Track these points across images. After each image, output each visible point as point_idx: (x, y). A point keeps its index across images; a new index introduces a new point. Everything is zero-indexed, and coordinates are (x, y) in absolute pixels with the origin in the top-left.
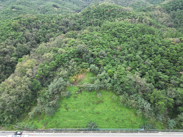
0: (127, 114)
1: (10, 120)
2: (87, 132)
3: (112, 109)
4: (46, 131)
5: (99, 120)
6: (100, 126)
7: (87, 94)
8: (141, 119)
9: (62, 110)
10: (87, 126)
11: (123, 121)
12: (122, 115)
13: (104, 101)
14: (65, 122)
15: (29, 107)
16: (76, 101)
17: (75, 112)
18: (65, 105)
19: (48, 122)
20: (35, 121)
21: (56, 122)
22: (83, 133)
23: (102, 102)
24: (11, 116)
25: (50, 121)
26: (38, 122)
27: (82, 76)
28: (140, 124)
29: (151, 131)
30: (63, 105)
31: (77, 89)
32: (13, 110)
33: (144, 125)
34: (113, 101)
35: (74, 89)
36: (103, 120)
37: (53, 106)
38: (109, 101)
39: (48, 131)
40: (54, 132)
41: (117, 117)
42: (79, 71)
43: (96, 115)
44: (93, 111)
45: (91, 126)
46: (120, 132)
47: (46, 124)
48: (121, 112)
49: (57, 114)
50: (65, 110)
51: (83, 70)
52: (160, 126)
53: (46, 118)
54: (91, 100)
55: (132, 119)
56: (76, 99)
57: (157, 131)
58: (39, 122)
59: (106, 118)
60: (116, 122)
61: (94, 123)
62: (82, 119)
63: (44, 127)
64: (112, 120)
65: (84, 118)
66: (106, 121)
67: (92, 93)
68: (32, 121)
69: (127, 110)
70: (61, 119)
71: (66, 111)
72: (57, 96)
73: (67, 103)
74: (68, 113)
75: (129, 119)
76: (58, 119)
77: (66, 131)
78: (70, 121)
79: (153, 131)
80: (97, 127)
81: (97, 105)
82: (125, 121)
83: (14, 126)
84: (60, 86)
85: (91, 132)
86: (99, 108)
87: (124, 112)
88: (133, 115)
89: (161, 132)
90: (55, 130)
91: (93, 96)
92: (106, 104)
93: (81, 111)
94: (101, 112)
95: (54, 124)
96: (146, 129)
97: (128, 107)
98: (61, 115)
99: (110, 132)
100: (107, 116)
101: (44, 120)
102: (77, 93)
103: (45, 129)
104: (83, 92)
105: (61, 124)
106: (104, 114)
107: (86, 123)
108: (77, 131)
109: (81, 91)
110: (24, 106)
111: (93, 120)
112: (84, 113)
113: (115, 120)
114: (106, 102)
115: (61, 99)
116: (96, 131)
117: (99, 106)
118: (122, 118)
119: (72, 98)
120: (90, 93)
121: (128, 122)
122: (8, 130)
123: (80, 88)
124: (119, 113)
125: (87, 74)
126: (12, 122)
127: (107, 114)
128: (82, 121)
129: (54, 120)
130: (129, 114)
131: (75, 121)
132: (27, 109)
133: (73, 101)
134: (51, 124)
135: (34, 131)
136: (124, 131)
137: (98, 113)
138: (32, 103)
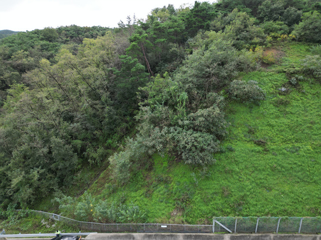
16: (289, 115)
17: (302, 153)
18: (246, 129)
20: (133, 194)
25: (201, 189)
27: (274, 52)
31: (282, 78)
40: (227, 236)
47: (183, 202)
56: (287, 110)
58: (151, 196)
70: (248, 183)
71: (260, 148)
76: (232, 180)
78: (287, 188)
90: (232, 225)
102: (283, 89)
109: (298, 83)
119: (271, 106)
123: (291, 75)
129: (215, 185)
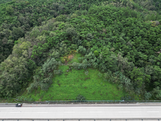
0: (110, 89)
1: (11, 95)
2: (76, 103)
3: (97, 84)
4: (42, 103)
5: (87, 93)
6: (87, 98)
7: (76, 72)
8: (122, 92)
9: (55, 85)
10: (76, 99)
11: (107, 94)
12: (106, 89)
13: (91, 77)
14: (58, 96)
15: (26, 83)
16: (67, 78)
17: (66, 87)
18: (57, 81)
19: (44, 96)
20: (32, 95)
21: (50, 95)
22: (73, 104)
23: (89, 78)
24: (11, 91)
25: (45, 95)
26: (35, 95)
27: (71, 56)
28: (121, 97)
29: (130, 102)
30: (56, 82)
31: (68, 67)
32: (13, 86)
33: (125, 97)
34: (99, 78)
35: (65, 68)
36: (90, 93)
37: (47, 82)
38: (95, 78)
39: (44, 103)
40: (49, 103)
41: (102, 91)
42: (69, 52)
43: (84, 89)
44: (82, 86)
45: (80, 98)
46: (104, 103)
47: (42, 97)
48: (106, 87)
49: (51, 89)
50: (57, 85)
51: (72, 52)
52: (138, 98)
53: (42, 92)
54: (80, 77)
55: (115, 92)
56: (67, 76)
57: (135, 102)
59: (92, 92)
60: (101, 95)
61: (83, 96)
62: (73, 93)
63: (40, 100)
64: (98, 93)
65: (74, 92)
66: (93, 94)
67: (80, 71)
68: (30, 95)
69: (110, 85)
70: (55, 93)
71: (59, 86)
72: (50, 74)
73: (59, 79)
74: (60, 88)
75: (112, 93)
76: (52, 93)
77: (59, 102)
78: (62, 94)
79: (132, 102)
80: (85, 99)
81: (84, 81)
82: (109, 94)
83: (15, 99)
84: (53, 65)
85: (80, 103)
86: (86, 84)
87: (107, 87)
88: (115, 89)
89: (138, 103)
90: (49, 102)
91: (81, 73)
92: (93, 80)
93: (71, 86)
94: (88, 86)
95: (48, 97)
96: (126, 101)
97: (112, 82)
98: (54, 90)
99: (96, 103)
100: (93, 90)
101: (40, 94)
102: (67, 71)
103: (42, 101)
104: (73, 70)
105: (55, 97)
106: (91, 88)
107: (75, 96)
108: (69, 102)
109: (71, 70)
110: (22, 83)
111: (81, 94)
112: (73, 88)
113: (100, 93)
114: (93, 79)
115: (54, 76)
116: (84, 102)
117: (87, 82)
118: (106, 91)
119: (64, 75)
120: (79, 71)
121: (111, 95)
122: (10, 102)
123: (70, 67)
124: (104, 87)
125: (76, 55)
126: (13, 96)
127: (93, 89)
128: (72, 94)
129: (48, 94)
130: (112, 89)
131: (66, 94)
132: (25, 85)
133: (65, 78)
134: (46, 97)
135: (32, 103)
136: (108, 102)
137: (85, 88)
138: (29, 80)
